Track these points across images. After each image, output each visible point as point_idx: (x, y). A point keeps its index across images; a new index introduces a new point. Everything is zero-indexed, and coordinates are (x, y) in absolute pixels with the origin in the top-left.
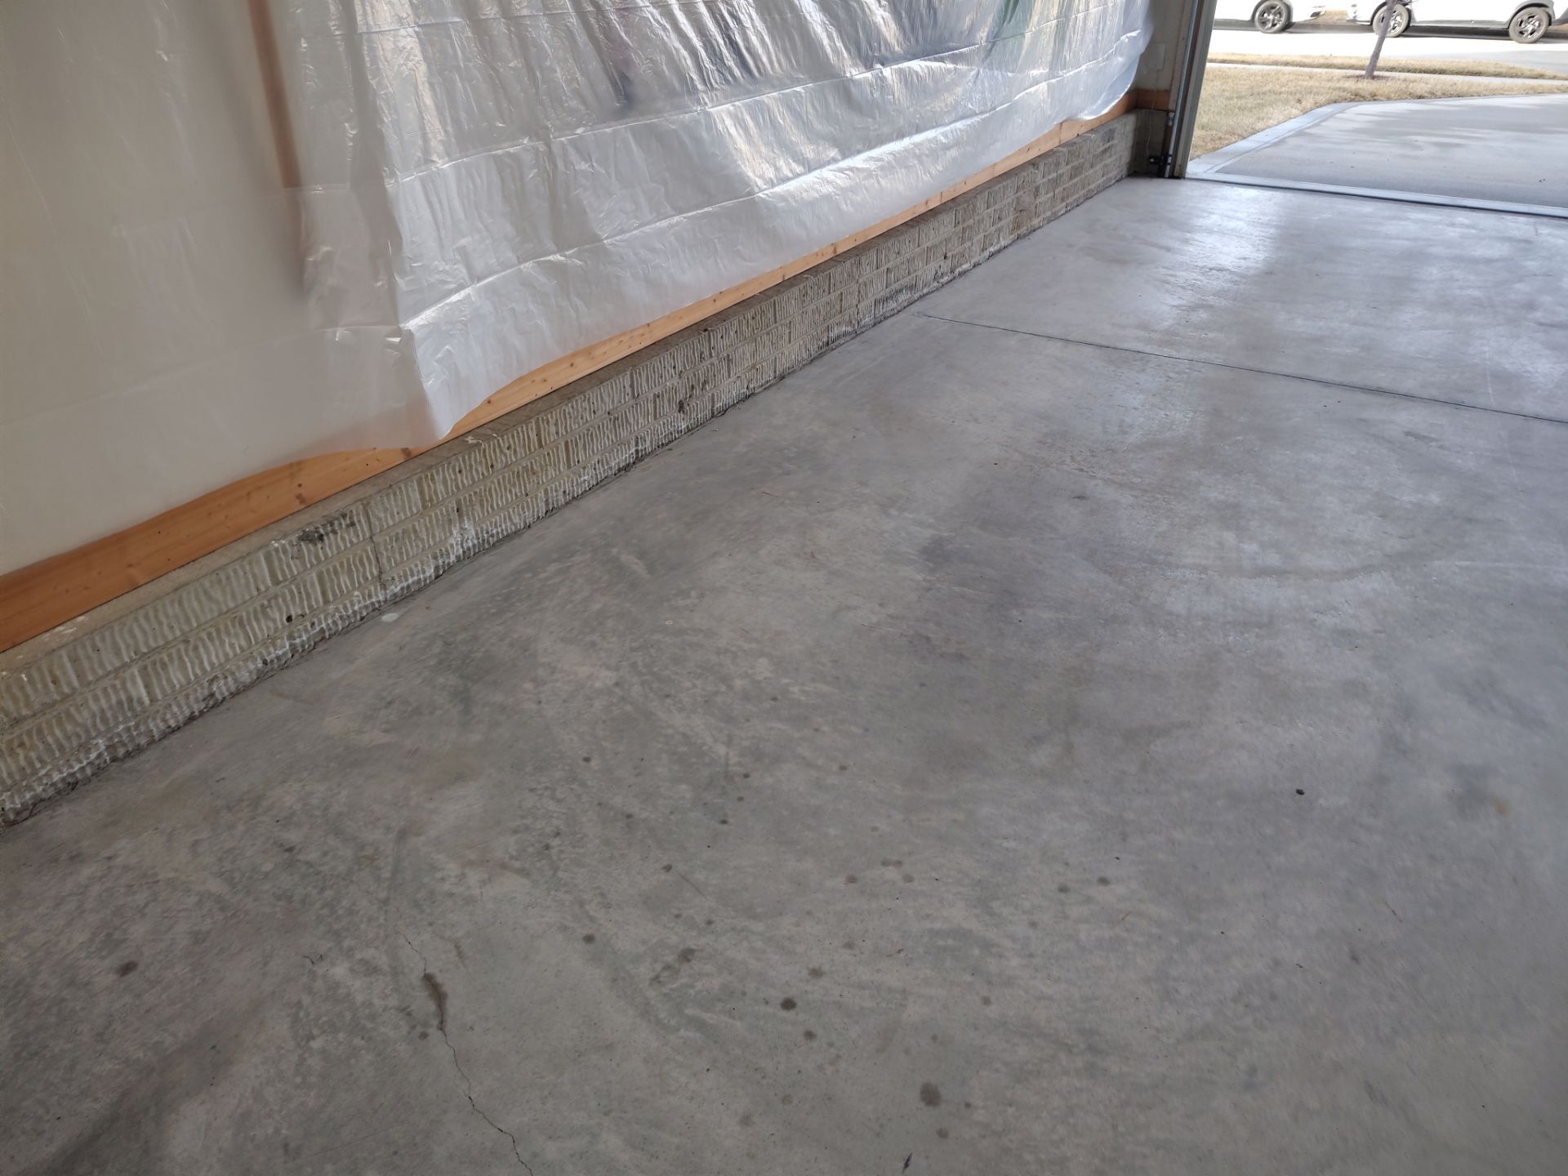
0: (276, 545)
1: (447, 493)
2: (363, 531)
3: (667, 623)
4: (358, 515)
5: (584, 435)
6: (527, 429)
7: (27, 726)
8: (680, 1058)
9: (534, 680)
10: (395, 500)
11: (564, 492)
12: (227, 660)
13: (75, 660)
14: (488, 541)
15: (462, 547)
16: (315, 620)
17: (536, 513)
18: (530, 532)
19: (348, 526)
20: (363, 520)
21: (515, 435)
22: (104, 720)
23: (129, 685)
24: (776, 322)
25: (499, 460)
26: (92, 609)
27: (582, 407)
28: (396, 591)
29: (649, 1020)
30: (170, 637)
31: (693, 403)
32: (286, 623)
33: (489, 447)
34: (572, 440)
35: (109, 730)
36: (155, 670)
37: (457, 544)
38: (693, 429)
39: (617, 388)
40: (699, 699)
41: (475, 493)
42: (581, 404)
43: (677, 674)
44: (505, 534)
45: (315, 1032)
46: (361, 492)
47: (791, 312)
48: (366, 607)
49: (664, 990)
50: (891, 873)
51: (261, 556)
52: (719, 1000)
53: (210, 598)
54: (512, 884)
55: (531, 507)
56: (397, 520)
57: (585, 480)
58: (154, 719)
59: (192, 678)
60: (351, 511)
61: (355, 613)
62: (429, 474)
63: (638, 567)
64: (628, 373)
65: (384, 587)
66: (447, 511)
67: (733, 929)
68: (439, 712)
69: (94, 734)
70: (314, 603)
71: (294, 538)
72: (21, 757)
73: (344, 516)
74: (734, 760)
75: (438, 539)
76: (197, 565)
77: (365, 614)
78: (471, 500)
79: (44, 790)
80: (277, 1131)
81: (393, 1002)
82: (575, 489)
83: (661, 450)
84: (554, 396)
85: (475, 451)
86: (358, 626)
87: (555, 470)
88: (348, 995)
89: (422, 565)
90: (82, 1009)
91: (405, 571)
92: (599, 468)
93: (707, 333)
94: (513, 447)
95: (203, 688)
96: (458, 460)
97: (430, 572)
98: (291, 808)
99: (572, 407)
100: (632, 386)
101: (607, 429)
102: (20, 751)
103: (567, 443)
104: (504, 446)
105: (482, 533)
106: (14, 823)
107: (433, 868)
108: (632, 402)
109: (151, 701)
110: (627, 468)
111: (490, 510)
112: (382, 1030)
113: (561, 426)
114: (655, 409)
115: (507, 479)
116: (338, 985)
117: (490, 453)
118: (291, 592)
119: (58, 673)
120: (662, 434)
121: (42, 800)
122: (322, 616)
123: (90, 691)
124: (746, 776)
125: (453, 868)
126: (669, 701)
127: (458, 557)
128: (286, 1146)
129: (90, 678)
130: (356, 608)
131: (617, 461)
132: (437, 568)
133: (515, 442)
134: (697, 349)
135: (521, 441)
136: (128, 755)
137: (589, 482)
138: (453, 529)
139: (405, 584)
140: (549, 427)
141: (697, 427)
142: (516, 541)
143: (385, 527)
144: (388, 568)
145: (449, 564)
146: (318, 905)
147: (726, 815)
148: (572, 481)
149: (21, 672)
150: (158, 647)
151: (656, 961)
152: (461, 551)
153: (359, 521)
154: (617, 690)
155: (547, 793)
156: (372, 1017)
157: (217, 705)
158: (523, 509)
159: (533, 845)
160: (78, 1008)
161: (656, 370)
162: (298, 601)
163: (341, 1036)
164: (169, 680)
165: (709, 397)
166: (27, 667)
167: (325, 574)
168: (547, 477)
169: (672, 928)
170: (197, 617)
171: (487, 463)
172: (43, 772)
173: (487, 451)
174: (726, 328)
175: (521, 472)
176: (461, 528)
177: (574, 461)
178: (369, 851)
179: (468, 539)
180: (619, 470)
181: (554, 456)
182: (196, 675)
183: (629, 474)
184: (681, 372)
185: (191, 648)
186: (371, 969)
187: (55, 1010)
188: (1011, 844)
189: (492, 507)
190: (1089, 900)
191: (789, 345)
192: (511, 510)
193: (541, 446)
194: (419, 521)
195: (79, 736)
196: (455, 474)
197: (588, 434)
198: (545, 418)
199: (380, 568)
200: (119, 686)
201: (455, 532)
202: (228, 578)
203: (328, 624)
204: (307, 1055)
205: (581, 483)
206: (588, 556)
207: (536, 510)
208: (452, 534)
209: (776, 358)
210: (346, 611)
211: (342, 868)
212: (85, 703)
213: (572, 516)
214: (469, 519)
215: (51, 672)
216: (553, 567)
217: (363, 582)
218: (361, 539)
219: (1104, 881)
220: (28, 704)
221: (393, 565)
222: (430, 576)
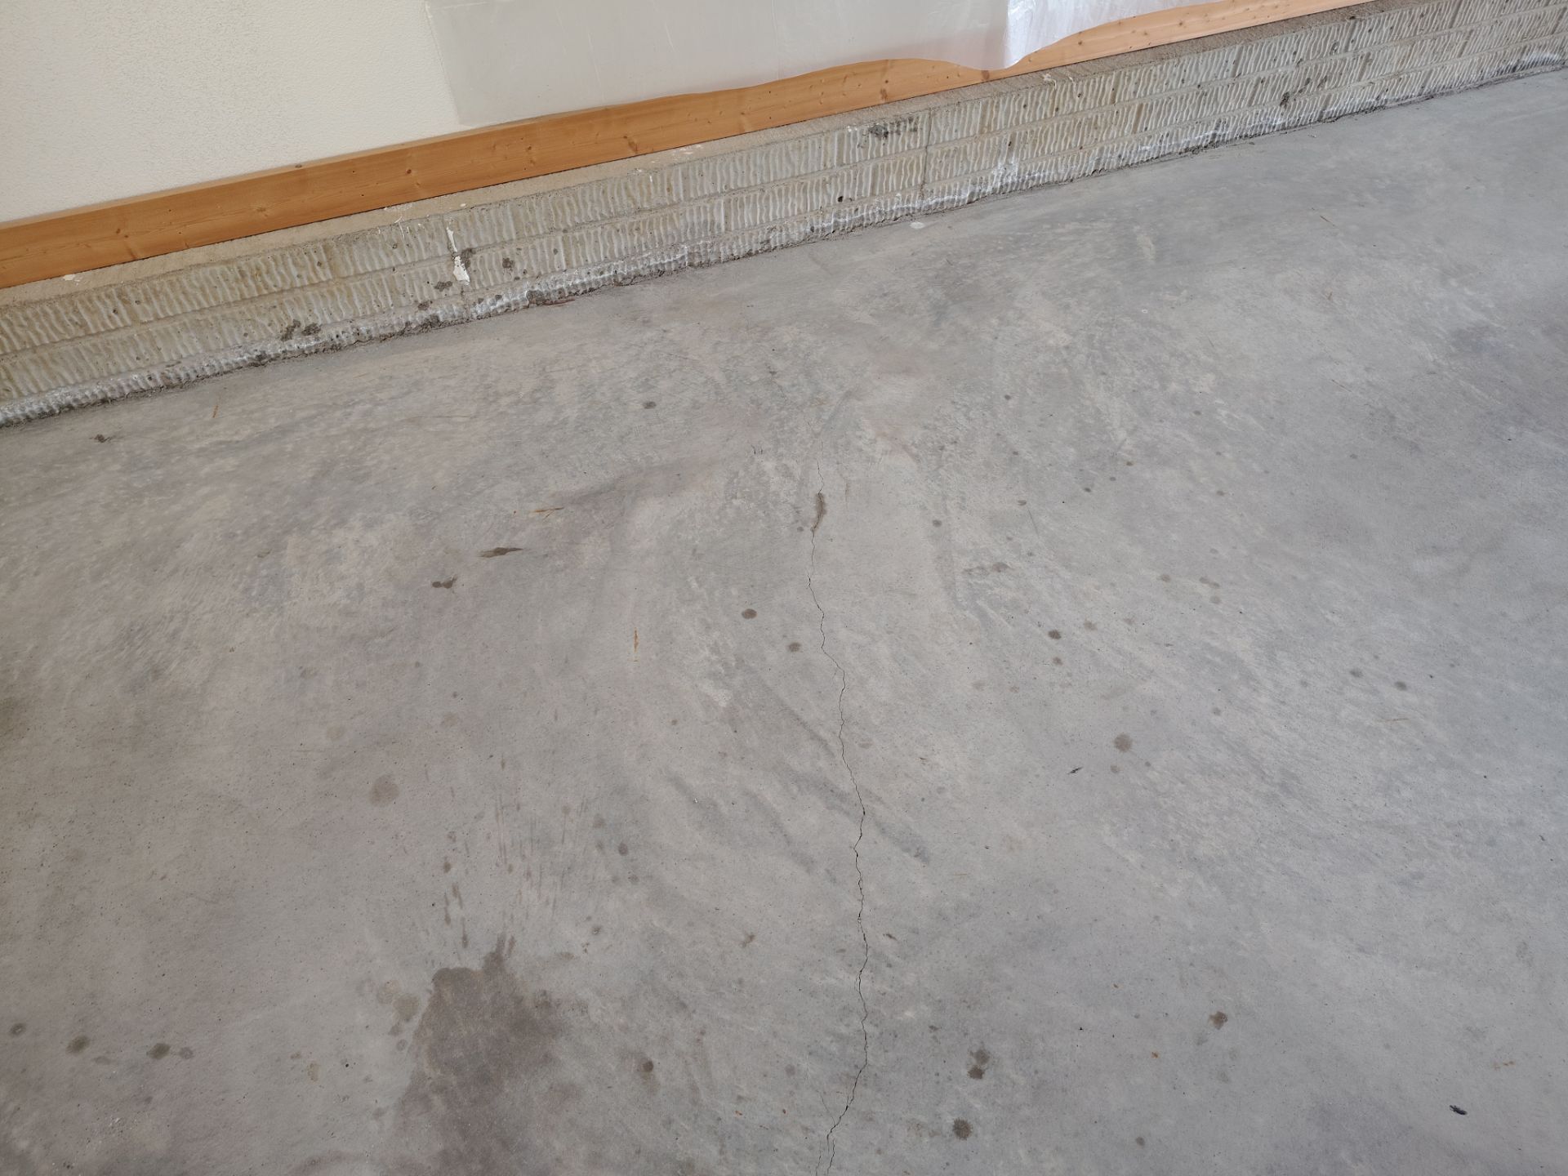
0: (850, 130)
1: (1006, 124)
2: (922, 139)
3: (1143, 311)
4: (923, 122)
5: (1162, 103)
6: (1105, 81)
7: (645, 216)
8: (956, 627)
9: (1001, 319)
10: (959, 118)
11: (1120, 156)
12: (787, 217)
13: (685, 178)
14: (1027, 183)
15: (1002, 181)
16: (860, 207)
17: (1083, 169)
18: (1071, 186)
19: (911, 130)
20: (924, 129)
21: (1091, 83)
22: (693, 232)
23: (715, 210)
24: (1451, 27)
25: (1066, 105)
26: (708, 141)
27: (1171, 72)
28: (930, 203)
29: (949, 594)
30: (753, 184)
31: (1301, 99)
32: (837, 202)
33: (1062, 88)
34: (1147, 105)
35: (693, 240)
36: (735, 205)
37: (998, 177)
38: (1289, 128)
39: (1217, 62)
40: (1130, 387)
41: (1032, 132)
42: (1172, 68)
43: (1124, 358)
44: (1046, 180)
45: (738, 495)
46: (933, 102)
47: (1479, 18)
48: (903, 210)
49: (970, 581)
50: (1204, 590)
51: (836, 135)
52: (1005, 606)
53: (789, 160)
54: (904, 462)
55: (1080, 161)
56: (953, 137)
57: (1146, 150)
58: (725, 244)
59: (758, 222)
60: (918, 118)
61: (892, 211)
62: (996, 101)
63: (1149, 250)
64: (1238, 47)
65: (922, 196)
66: (1000, 142)
67: (1046, 567)
68: (916, 316)
69: (683, 240)
70: (863, 192)
71: (865, 128)
72: (636, 238)
73: (911, 120)
74: (1127, 447)
75: (982, 167)
76: (788, 129)
77: (899, 215)
78: (1025, 137)
79: (643, 269)
80: (693, 539)
81: (792, 500)
82: (1133, 156)
83: (1242, 141)
84: (1149, 53)
85: (1046, 90)
86: (892, 224)
87: (1119, 131)
88: (768, 482)
89: (961, 186)
90: (618, 417)
91: (944, 188)
92: (1165, 142)
93: (1352, 21)
94: (1084, 95)
95: (764, 233)
96: (1027, 94)
97: (966, 195)
98: (786, 344)
99: (1161, 69)
100: (1236, 63)
101: (1191, 102)
102: (635, 233)
103: (1141, 106)
104: (1076, 92)
105: (1024, 173)
106: (620, 284)
107: (857, 427)
108: (1230, 80)
109: (726, 229)
110: (1195, 150)
111: (1040, 152)
112: (778, 513)
113: (1142, 86)
114: (1253, 95)
115: (1067, 126)
116: (764, 473)
117: (1059, 95)
118: (849, 175)
119: (672, 183)
120: (1250, 124)
121: (640, 276)
122: (866, 205)
123: (689, 205)
124: (1129, 464)
125: (870, 433)
126: (1102, 378)
127: (994, 190)
128: (695, 550)
129: (692, 196)
130: (894, 208)
131: (1188, 139)
132: (972, 194)
133: (1087, 92)
134: (1332, 38)
135: (1095, 92)
136: (701, 265)
137: (1149, 154)
138: (999, 161)
139: (940, 200)
140: (1128, 84)
141: (1296, 127)
142: (1054, 191)
143: (941, 141)
144: (931, 180)
145: (984, 193)
146: (774, 417)
147: (1093, 486)
148: (1132, 147)
149: (651, 173)
150: (743, 188)
151: (975, 560)
152: (999, 184)
153: (921, 129)
154: (1064, 352)
155: (964, 409)
156: (775, 503)
157: (769, 250)
158: (1072, 161)
159: (933, 442)
160: (616, 416)
161: (1271, 51)
162: (851, 186)
163: (752, 505)
164: (742, 217)
165: (1324, 96)
166: (656, 171)
167: (880, 168)
168: (1107, 136)
169: (1001, 545)
170: (775, 173)
171: (1053, 104)
172: (646, 255)
173: (1058, 92)
174: (1379, 21)
175: (1083, 124)
176: (1007, 162)
177: (1142, 128)
178: (821, 396)
179: (1009, 174)
180: (1186, 150)
181: (1122, 116)
182: (761, 220)
183: (1195, 157)
184: (1301, 60)
185: (764, 197)
186: (788, 474)
187: (604, 411)
188: (1335, 619)
189: (1043, 150)
190: (1375, 692)
191: (1458, 60)
192: (1060, 159)
193: (1113, 101)
194: (972, 144)
195: (673, 237)
196: (1019, 108)
197: (1167, 102)
198: (1127, 74)
199: (924, 178)
200: (708, 209)
201: (1000, 164)
202: (806, 147)
203: (868, 215)
204: (728, 506)
205: (1141, 152)
206: (1110, 225)
207: (1084, 166)
208: (996, 165)
209: (1431, 71)
210: (886, 208)
211: (800, 400)
212: (683, 215)
213: (1117, 184)
214: (1017, 155)
215: (668, 180)
216: (1071, 226)
217: (906, 186)
218: (918, 146)
219: (1401, 686)
220: (649, 200)
221: (937, 178)
222: (964, 200)
